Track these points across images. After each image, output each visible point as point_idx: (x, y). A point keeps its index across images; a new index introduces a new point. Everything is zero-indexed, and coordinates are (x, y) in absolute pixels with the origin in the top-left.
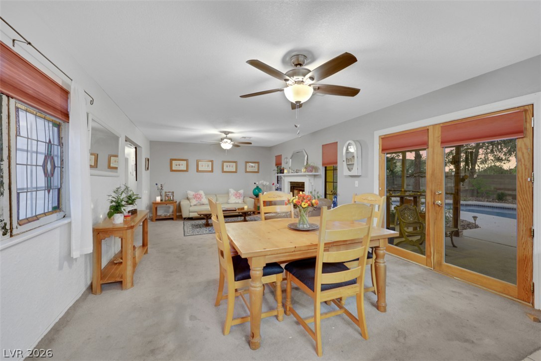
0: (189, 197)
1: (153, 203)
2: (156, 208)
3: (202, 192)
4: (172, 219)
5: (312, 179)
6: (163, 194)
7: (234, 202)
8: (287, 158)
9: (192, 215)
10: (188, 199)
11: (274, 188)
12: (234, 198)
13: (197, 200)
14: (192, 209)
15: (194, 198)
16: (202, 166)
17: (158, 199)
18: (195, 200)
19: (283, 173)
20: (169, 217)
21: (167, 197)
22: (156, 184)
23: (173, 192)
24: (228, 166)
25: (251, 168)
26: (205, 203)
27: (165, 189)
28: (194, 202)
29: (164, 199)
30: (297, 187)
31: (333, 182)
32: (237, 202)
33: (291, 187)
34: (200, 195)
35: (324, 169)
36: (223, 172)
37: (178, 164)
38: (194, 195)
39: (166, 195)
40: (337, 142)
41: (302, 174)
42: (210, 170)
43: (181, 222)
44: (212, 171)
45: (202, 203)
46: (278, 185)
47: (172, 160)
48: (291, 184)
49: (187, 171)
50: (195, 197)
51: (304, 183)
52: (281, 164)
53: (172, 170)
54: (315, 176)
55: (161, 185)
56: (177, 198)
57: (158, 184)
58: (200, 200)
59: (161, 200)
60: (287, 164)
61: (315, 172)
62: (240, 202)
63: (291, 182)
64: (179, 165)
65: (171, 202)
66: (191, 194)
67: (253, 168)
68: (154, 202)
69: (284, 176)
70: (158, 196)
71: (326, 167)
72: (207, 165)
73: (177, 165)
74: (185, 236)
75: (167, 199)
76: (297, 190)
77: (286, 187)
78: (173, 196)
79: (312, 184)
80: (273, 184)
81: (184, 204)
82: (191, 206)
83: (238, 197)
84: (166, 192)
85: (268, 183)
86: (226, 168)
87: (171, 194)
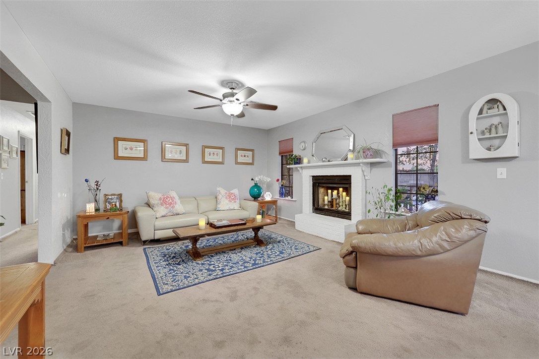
0: (152, 202)
1: (79, 217)
2: (86, 226)
3: (173, 194)
4: (121, 243)
5: (367, 169)
6: (101, 198)
8: (304, 142)
9: (159, 235)
10: (148, 205)
12: (227, 201)
13: (167, 208)
14: (159, 223)
15: (162, 204)
16: (171, 152)
17: (90, 208)
18: (162, 208)
19: (300, 163)
20: (112, 241)
21: (110, 203)
22: (87, 181)
23: (120, 195)
24: (211, 153)
25: (243, 158)
26: (180, 213)
27: (104, 190)
28: (162, 211)
29: (102, 207)
30: (329, 183)
31: (417, 174)
32: (232, 208)
33: (314, 183)
34: (173, 198)
35: (394, 152)
36: (204, 162)
37: (128, 147)
38: (160, 199)
39: (106, 200)
40: (438, 105)
41: (348, 162)
42: (185, 158)
43: (139, 250)
44: (186, 161)
45: (175, 212)
47: (116, 140)
48: (314, 180)
49: (144, 159)
50: (164, 201)
51: (350, 176)
52: (292, 151)
53: (117, 157)
55: (97, 182)
56: (128, 205)
57: (90, 180)
58: (173, 207)
59: (97, 210)
60: (306, 150)
62: (236, 208)
63: (313, 176)
64: (131, 149)
65: (117, 211)
66: (155, 197)
67: (246, 158)
68: (82, 214)
69: (300, 168)
70: (89, 202)
72: (178, 150)
73: (126, 149)
74: (159, 294)
75: (109, 206)
76: (323, 187)
77: (307, 183)
78: (121, 201)
79: (366, 178)
80: (278, 180)
81: (143, 215)
82: (156, 218)
83: (233, 199)
84: (106, 195)
86: (209, 157)
87: (117, 198)
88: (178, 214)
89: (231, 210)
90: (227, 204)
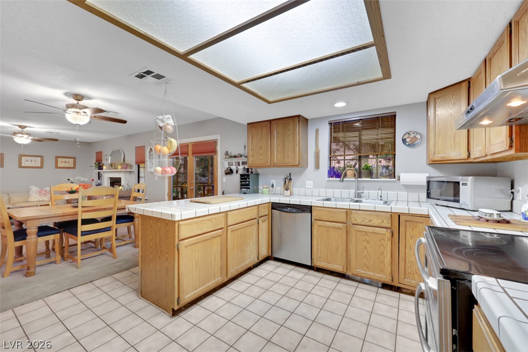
5: (128, 175)
8: (107, 155)
11: (94, 184)
12: (37, 196)
19: (102, 169)
25: (64, 164)
30: (115, 182)
33: (111, 182)
35: (137, 166)
36: (21, 167)
40: (145, 146)
41: (119, 170)
46: (99, 181)
48: (111, 180)
51: (120, 178)
52: (101, 160)
54: (130, 172)
60: (107, 161)
61: (130, 169)
63: (110, 178)
67: (67, 164)
69: (104, 172)
71: (139, 166)
76: (115, 184)
77: (106, 182)
79: (128, 179)
80: (93, 180)
83: (43, 194)
85: (86, 180)
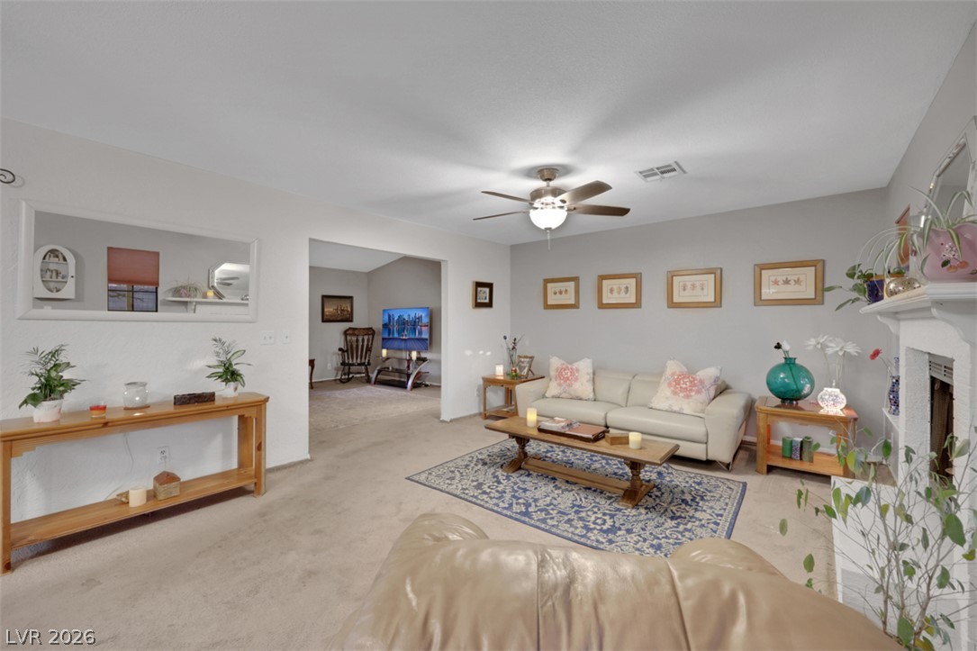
1: (490, 377)
2: (485, 392)
7: (664, 405)
13: (560, 385)
16: (612, 290)
17: (500, 371)
19: (882, 298)
22: (505, 338)
23: (532, 358)
24: (689, 284)
26: (584, 397)
32: (676, 408)
34: (573, 371)
37: (563, 289)
39: (517, 364)
42: (633, 300)
47: (546, 281)
53: (547, 306)
55: (515, 340)
58: (570, 386)
62: (687, 411)
64: (561, 292)
72: (623, 286)
73: (555, 293)
80: (876, 353)
82: (544, 396)
84: (520, 357)
86: (682, 292)
87: (528, 362)
88: (581, 399)
89: (675, 412)
90: (667, 398)
